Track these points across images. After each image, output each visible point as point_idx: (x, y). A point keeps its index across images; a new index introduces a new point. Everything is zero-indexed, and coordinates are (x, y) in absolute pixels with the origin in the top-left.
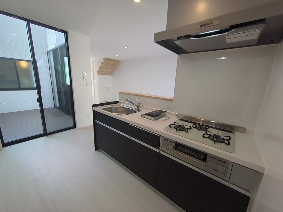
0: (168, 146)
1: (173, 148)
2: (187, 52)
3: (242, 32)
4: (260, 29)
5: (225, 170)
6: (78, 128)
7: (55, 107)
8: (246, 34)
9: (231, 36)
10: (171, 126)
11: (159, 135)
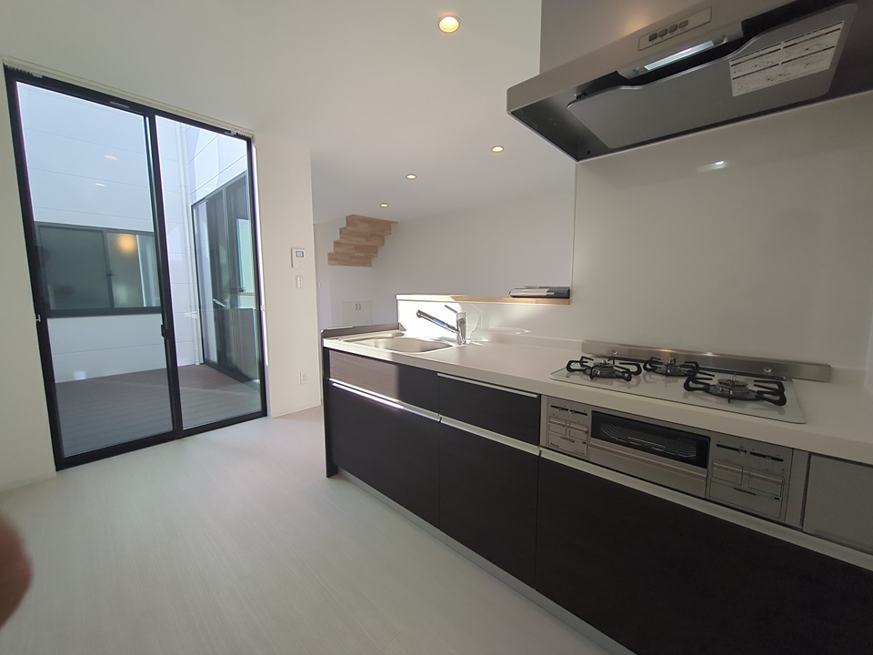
0: (569, 427)
1: (587, 432)
2: (604, 150)
3: (784, 44)
4: (840, 26)
5: (783, 484)
6: (272, 416)
7: (206, 362)
8: (795, 52)
9: (747, 67)
10: (573, 366)
11: (535, 396)
